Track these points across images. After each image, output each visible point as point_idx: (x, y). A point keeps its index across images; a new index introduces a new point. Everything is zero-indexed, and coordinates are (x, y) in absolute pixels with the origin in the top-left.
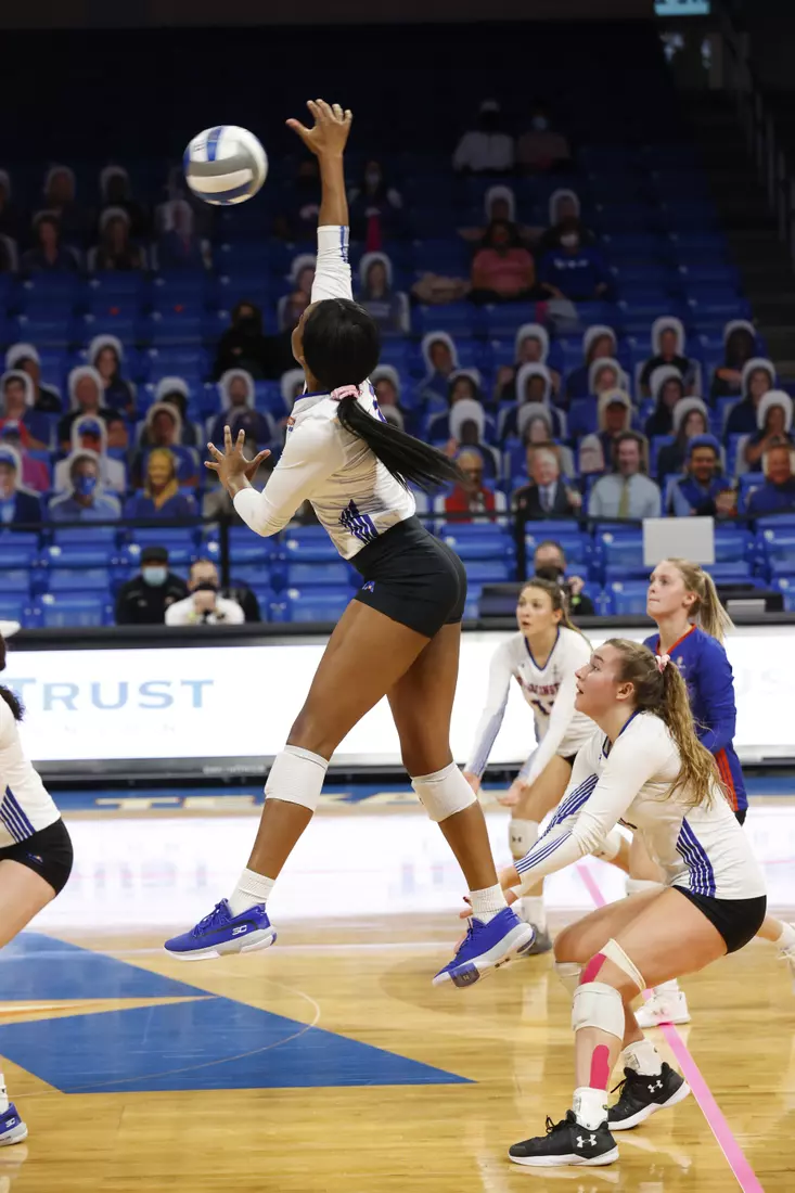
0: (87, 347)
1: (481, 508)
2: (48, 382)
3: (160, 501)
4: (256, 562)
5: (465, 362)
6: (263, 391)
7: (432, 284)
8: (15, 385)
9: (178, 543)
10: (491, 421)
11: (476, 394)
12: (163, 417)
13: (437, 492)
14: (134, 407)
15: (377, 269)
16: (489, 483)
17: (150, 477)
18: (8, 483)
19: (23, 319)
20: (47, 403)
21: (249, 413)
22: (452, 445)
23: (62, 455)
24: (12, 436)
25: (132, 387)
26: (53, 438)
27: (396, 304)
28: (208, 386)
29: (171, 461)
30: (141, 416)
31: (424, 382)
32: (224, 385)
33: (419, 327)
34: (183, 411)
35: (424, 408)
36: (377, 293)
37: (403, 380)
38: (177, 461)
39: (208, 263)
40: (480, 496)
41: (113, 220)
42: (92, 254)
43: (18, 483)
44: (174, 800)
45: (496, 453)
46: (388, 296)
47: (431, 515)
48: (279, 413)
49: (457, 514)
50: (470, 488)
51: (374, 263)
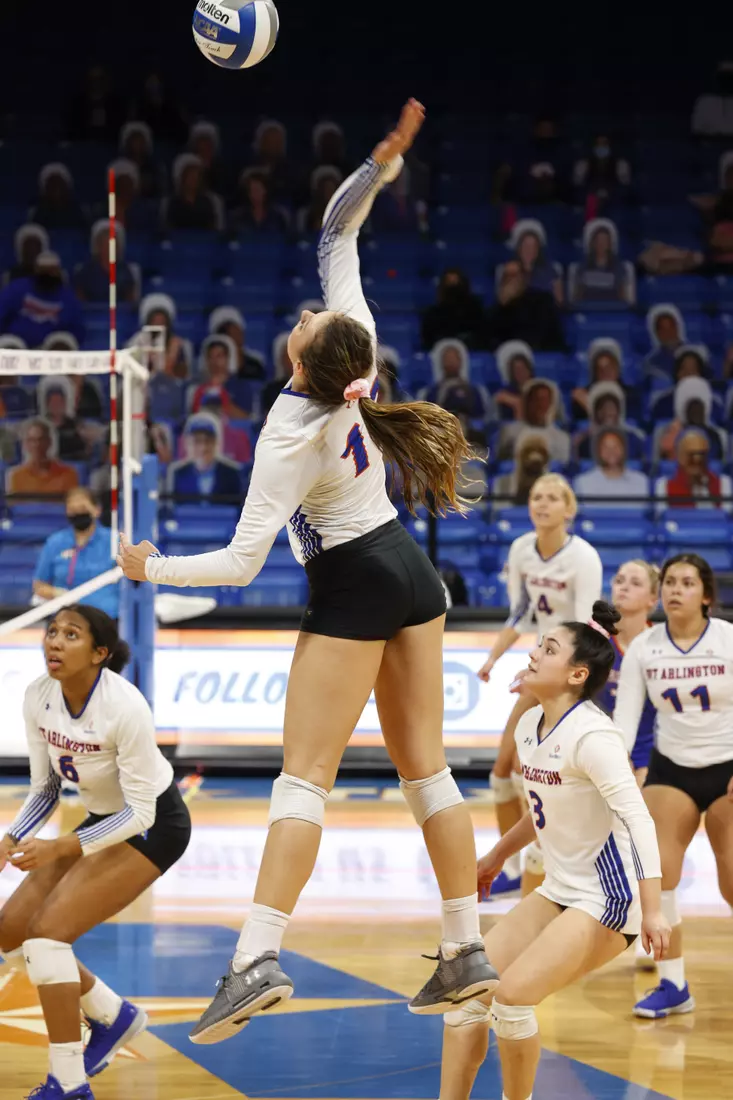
0: (294, 312)
1: (705, 492)
2: (252, 347)
4: (466, 543)
5: (692, 337)
6: (478, 363)
7: (661, 254)
8: (218, 350)
10: (719, 400)
11: (704, 371)
15: (602, 237)
16: (714, 466)
18: (208, 452)
19: (228, 281)
20: (250, 370)
21: (462, 386)
22: (676, 424)
24: (213, 404)
27: (620, 275)
28: (420, 356)
31: (648, 357)
32: (436, 355)
33: (646, 299)
35: (647, 385)
36: (602, 261)
37: (626, 355)
39: (424, 226)
40: (705, 479)
41: (326, 179)
42: (302, 214)
43: (219, 453)
44: (371, 791)
45: (723, 434)
46: (614, 266)
47: (652, 498)
48: (494, 386)
49: (680, 498)
50: (694, 471)
51: (599, 230)
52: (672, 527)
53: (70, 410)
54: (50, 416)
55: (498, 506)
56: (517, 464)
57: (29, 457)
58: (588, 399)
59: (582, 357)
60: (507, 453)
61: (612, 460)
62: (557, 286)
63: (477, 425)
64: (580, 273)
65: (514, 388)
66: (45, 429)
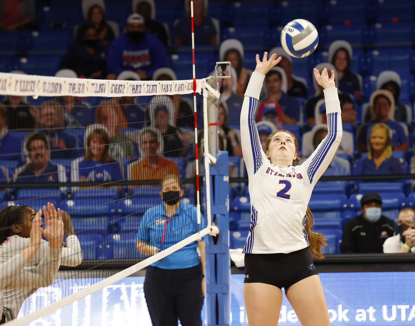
0: (327, 50)
3: (379, 162)
8: (274, 77)
9: (391, 193)
12: (382, 100)
14: (361, 93)
17: (371, 144)
20: (297, 90)
23: (307, 128)
24: (271, 114)
25: (360, 78)
26: (302, 116)
29: (388, 133)
30: (367, 100)
34: (396, 97)
38: (391, 132)
66: (154, 135)
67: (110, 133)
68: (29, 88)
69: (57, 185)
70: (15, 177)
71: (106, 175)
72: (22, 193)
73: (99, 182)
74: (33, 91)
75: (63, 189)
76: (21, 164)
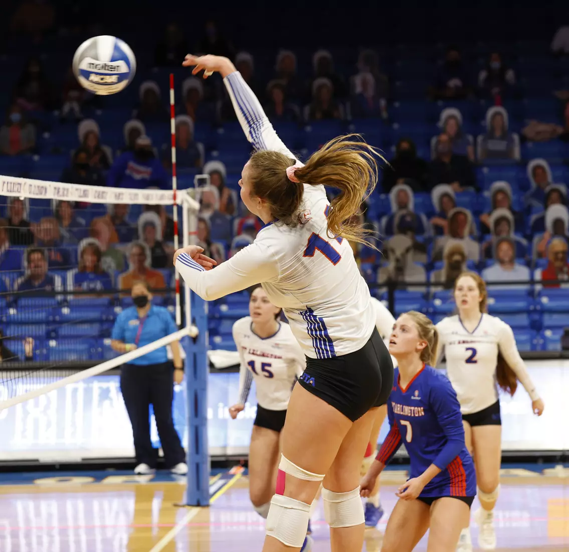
1: (566, 277)
5: (556, 180)
6: (420, 200)
7: (536, 128)
11: (564, 201)
13: (537, 266)
15: (498, 118)
21: (410, 214)
22: (547, 235)
24: (250, 230)
27: (511, 141)
28: (383, 196)
31: (528, 193)
32: (393, 195)
33: (526, 157)
35: (529, 210)
36: (498, 133)
39: (385, 115)
40: (565, 269)
41: (321, 87)
42: (307, 110)
46: (506, 136)
47: (532, 282)
48: (431, 214)
49: (550, 281)
50: (558, 264)
51: (497, 114)
52: (545, 300)
53: (159, 236)
54: (146, 240)
55: (433, 290)
56: (445, 262)
57: (132, 267)
58: (490, 220)
59: (487, 194)
60: (439, 256)
61: (507, 259)
62: (470, 149)
63: (420, 239)
64: (484, 140)
65: (443, 215)
66: (142, 249)
67: (103, 247)
68: (16, 189)
69: (53, 293)
70: (16, 287)
71: (99, 286)
72: (23, 302)
73: (92, 291)
74: (19, 192)
75: (59, 298)
76: (21, 274)
